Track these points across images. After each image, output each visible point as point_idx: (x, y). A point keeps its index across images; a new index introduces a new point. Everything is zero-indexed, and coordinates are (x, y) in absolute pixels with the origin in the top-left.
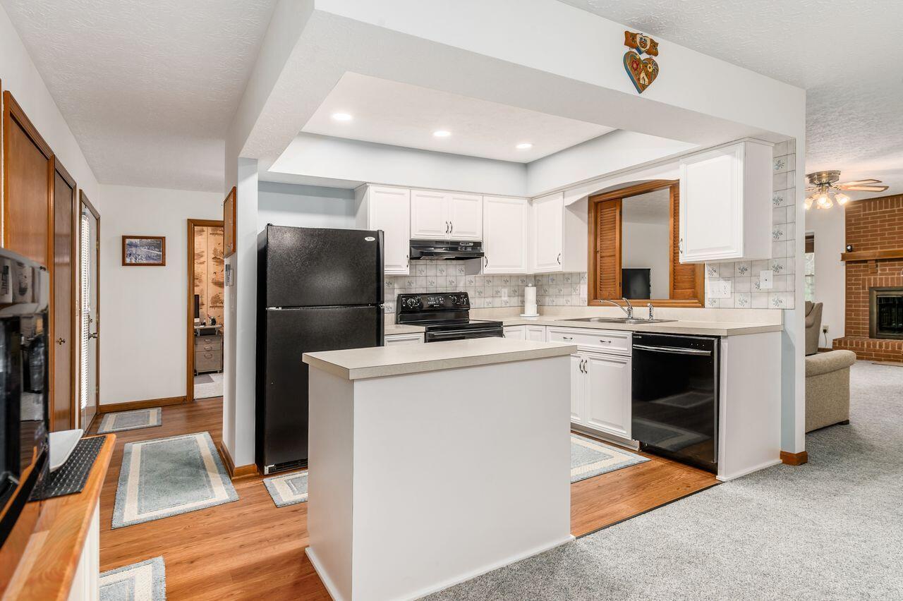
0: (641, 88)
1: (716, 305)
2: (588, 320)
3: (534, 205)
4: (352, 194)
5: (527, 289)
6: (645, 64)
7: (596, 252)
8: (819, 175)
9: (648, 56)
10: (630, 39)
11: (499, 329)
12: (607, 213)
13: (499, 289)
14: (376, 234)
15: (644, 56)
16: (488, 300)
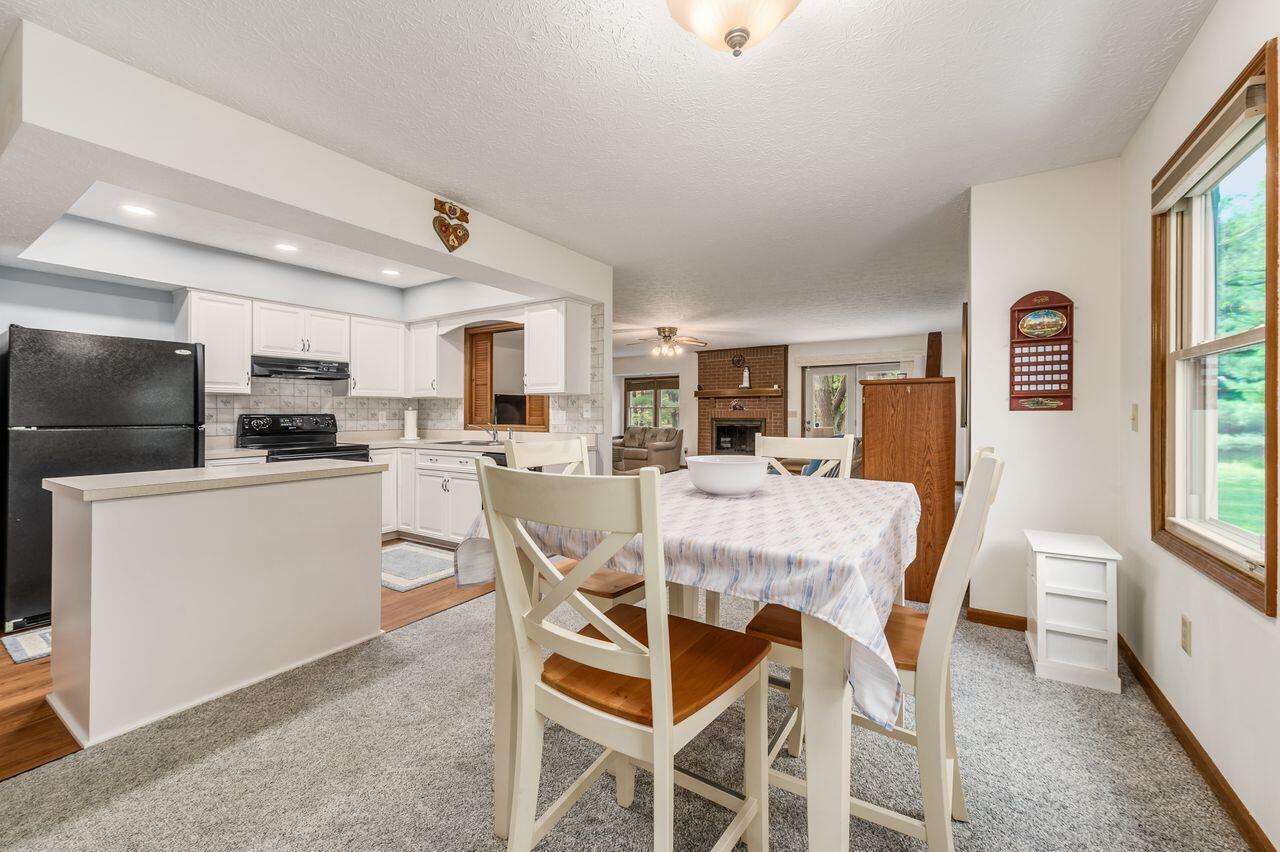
0: (452, 248)
1: (557, 430)
2: (460, 443)
3: (413, 330)
4: (170, 299)
5: (406, 412)
6: (455, 228)
7: (471, 380)
8: (664, 329)
9: (460, 223)
10: (439, 206)
11: (364, 452)
12: (482, 345)
13: (376, 411)
14: (193, 347)
15: (454, 222)
16: (362, 423)
